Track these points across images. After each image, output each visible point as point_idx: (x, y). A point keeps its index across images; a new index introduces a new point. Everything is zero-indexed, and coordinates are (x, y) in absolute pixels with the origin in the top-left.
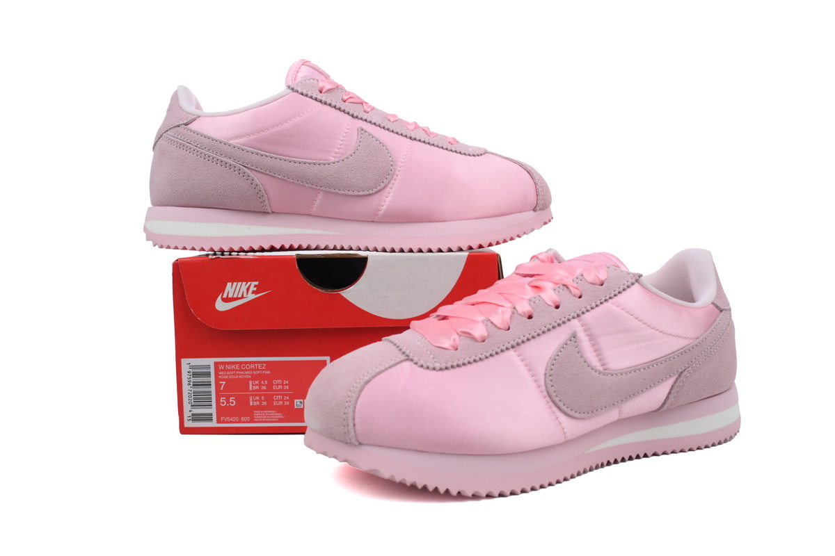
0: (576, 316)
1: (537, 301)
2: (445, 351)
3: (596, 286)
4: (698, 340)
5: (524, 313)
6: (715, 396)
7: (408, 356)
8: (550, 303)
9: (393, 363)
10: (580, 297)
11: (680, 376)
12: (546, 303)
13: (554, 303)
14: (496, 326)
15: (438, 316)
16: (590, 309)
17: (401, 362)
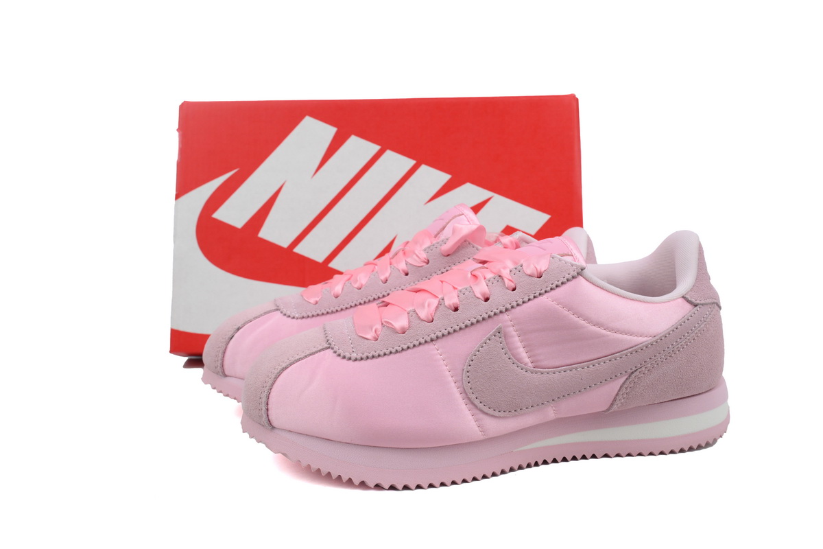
0: (504, 310)
1: (467, 293)
2: (366, 341)
3: (533, 279)
4: (655, 339)
5: (450, 306)
6: (694, 396)
7: (330, 344)
8: (479, 296)
9: (314, 350)
10: (514, 289)
11: (630, 376)
12: (475, 295)
13: (483, 295)
14: (419, 318)
15: (384, 302)
16: (521, 303)
17: (323, 349)
